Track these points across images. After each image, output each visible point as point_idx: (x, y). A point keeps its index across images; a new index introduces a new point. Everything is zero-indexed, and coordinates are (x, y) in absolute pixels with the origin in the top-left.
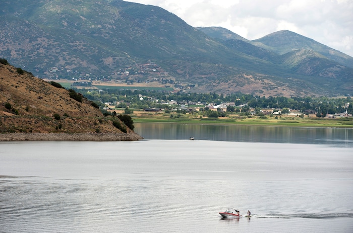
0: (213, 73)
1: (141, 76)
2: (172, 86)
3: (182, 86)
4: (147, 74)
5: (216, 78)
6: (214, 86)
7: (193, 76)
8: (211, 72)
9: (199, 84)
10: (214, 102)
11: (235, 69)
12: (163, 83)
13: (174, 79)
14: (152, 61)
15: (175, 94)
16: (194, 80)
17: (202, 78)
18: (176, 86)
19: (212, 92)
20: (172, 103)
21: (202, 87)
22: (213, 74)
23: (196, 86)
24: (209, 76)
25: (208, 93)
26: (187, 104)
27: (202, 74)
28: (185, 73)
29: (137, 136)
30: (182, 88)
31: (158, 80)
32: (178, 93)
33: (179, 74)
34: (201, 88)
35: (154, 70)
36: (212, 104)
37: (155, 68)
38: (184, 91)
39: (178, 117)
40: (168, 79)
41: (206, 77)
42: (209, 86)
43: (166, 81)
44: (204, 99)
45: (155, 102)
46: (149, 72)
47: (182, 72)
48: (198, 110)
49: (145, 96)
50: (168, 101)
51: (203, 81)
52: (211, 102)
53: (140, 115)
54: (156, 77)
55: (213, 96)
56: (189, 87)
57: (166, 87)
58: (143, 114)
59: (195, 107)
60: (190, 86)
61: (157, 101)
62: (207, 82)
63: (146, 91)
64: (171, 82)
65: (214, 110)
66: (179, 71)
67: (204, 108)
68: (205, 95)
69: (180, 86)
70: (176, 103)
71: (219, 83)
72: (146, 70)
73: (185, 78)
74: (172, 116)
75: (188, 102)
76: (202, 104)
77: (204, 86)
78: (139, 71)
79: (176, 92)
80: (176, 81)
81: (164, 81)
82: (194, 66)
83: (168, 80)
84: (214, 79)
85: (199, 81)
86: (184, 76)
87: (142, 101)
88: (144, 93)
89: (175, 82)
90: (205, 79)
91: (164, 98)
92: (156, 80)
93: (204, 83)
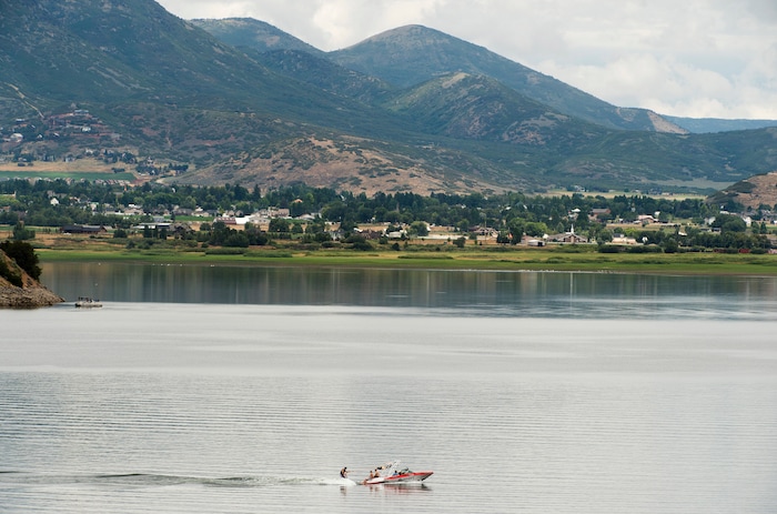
0: (235, 134)
1: (52, 145)
2: (129, 168)
3: (156, 170)
4: (68, 139)
5: (241, 146)
6: (236, 168)
7: (182, 144)
8: (227, 132)
9: (199, 164)
10: (238, 209)
11: (289, 124)
12: (106, 162)
13: (135, 151)
14: (79, 107)
15: (138, 188)
16: (184, 153)
17: (206, 148)
18: (140, 169)
19: (232, 182)
20: (131, 211)
21: (206, 170)
22: (232, 138)
23: (192, 167)
24: (222, 142)
25: (221, 185)
26: (167, 214)
27: (205, 137)
28: (163, 135)
29: (48, 295)
30: (157, 174)
31: (96, 155)
32: (147, 187)
33: (148, 139)
34: (202, 173)
35: (85, 129)
36: (232, 213)
37: (88, 123)
38: (160, 181)
39: (147, 248)
40: (120, 150)
41: (216, 146)
42: (224, 167)
43: (115, 157)
44: (211, 201)
45: (89, 209)
46: (72, 135)
47: (155, 133)
48: (197, 229)
49: (63, 196)
50: (121, 206)
51: (210, 156)
52: (229, 209)
53: (52, 242)
54: (91, 147)
55: (233, 193)
56: (173, 172)
57: (116, 171)
58: (59, 239)
59: (190, 222)
60: (176, 168)
61: (94, 206)
62: (217, 159)
63: (65, 182)
64: (129, 159)
65: (237, 228)
66: (147, 131)
67: (211, 223)
68: (213, 191)
69: (151, 169)
70: (141, 212)
71: (248, 160)
72: (65, 130)
73: (162, 149)
74: (132, 245)
75: (170, 209)
76: (206, 215)
77: (211, 168)
78: (47, 133)
79: (141, 185)
80: (140, 156)
81: (111, 155)
82: (186, 118)
83: (120, 155)
84: (236, 151)
85: (199, 155)
86: (160, 143)
87: (55, 207)
88: (59, 187)
89: (139, 159)
90: (212, 151)
91: (111, 200)
92: (89, 154)
93: (211, 161)
